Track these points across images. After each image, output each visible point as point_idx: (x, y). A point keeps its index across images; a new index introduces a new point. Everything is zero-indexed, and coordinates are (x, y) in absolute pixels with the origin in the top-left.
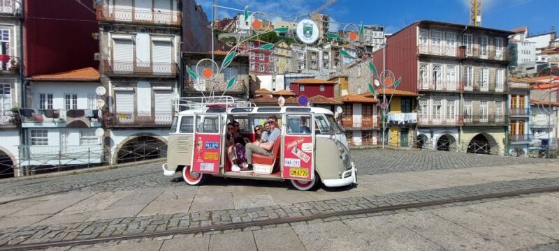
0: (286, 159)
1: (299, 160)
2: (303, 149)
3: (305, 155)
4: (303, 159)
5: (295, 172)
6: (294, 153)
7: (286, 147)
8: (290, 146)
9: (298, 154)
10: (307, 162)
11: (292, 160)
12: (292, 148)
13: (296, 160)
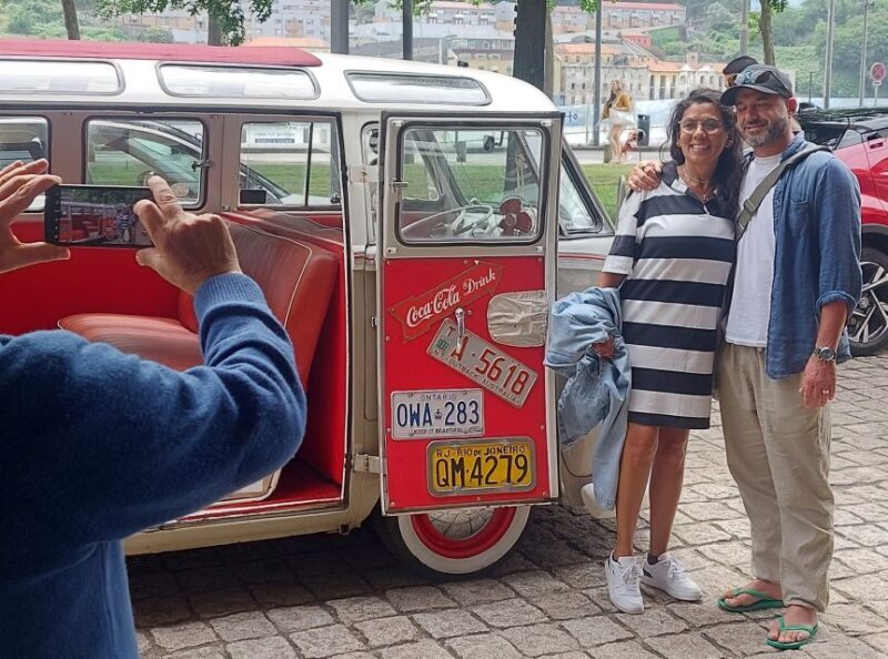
0: (399, 398)
1: (478, 396)
2: (494, 334)
3: (510, 362)
4: (497, 388)
5: (458, 467)
6: (447, 359)
7: (393, 325)
8: (415, 316)
9: (469, 366)
10: (520, 401)
11: (438, 401)
12: (435, 324)
13: (459, 396)
